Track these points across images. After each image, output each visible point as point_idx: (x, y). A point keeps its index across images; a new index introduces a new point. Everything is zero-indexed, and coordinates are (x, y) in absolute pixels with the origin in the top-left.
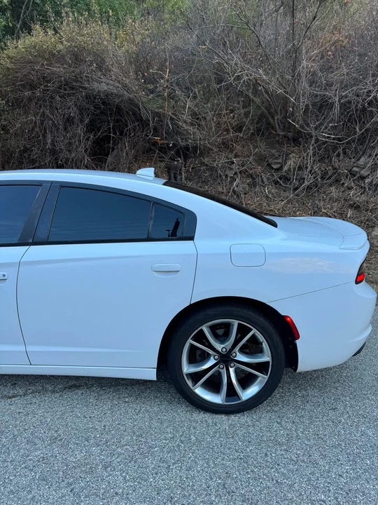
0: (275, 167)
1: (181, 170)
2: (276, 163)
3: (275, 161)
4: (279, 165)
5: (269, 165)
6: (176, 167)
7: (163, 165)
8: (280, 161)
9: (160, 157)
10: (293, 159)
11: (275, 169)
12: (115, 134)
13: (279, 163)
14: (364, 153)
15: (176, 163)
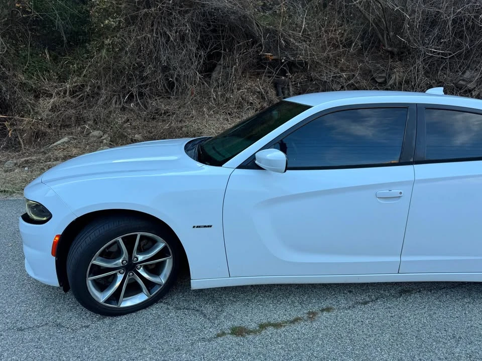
0: (380, 80)
1: (288, 85)
2: (380, 77)
3: (380, 75)
4: (383, 79)
5: (373, 79)
6: (284, 82)
7: (271, 80)
8: (384, 75)
9: (269, 72)
10: (398, 74)
11: (379, 83)
12: (225, 50)
13: (383, 77)
14: (468, 67)
15: (283, 78)
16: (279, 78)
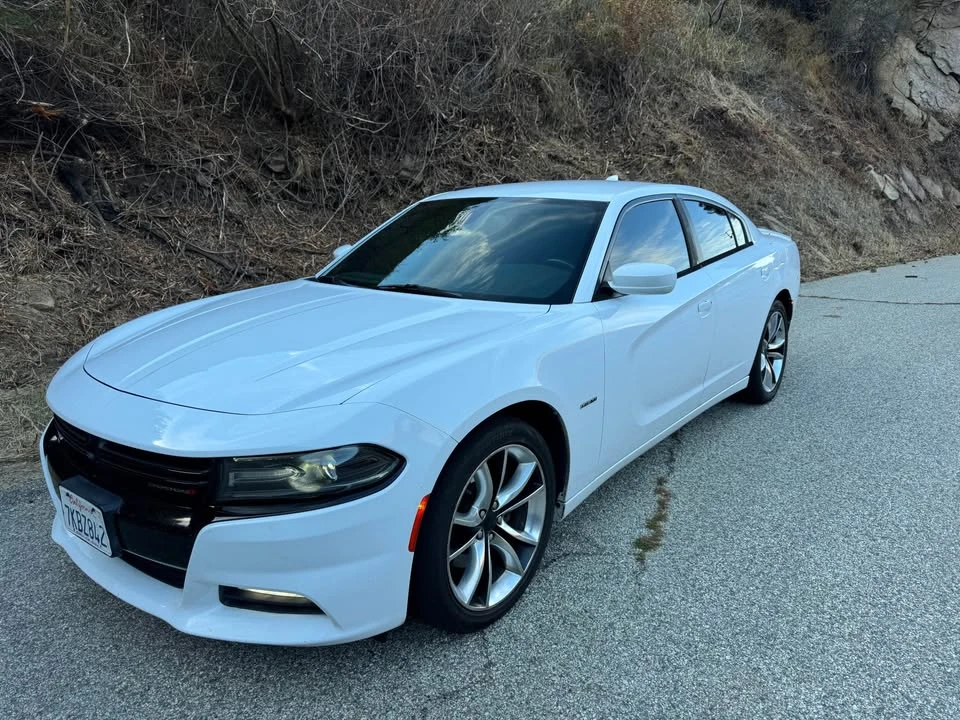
2: (277, 163)
3: (275, 158)
4: (283, 166)
5: (265, 166)
7: (54, 164)
8: (282, 158)
10: (305, 157)
11: (276, 173)
13: (282, 162)
15: (81, 160)
16: (72, 160)
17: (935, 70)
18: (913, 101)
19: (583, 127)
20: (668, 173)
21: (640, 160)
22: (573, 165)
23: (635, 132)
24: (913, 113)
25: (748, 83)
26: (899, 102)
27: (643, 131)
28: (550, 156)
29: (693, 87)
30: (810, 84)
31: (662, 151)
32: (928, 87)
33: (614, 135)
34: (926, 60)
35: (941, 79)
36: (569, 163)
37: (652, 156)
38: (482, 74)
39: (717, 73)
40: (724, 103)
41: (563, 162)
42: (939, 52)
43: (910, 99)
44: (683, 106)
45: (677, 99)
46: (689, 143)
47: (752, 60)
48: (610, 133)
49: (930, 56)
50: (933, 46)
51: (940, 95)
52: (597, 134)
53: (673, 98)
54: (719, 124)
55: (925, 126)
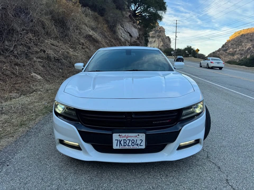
17: (125, 31)
18: (122, 37)
19: (58, 37)
20: (83, 50)
21: (75, 46)
22: (58, 47)
23: (72, 39)
24: (123, 40)
25: (93, 29)
26: (120, 37)
27: (74, 39)
28: (51, 44)
29: (82, 29)
30: (105, 31)
31: (80, 45)
32: (124, 34)
33: (67, 39)
34: (123, 28)
35: (126, 33)
36: (57, 46)
37: (78, 46)
38: (29, 18)
39: (86, 26)
40: (91, 34)
41: (55, 46)
42: (125, 27)
43: (121, 36)
44: (81, 34)
45: (80, 32)
46: (86, 43)
47: (93, 24)
48: (65, 39)
49: (123, 27)
50: (124, 26)
51: (126, 36)
52: (62, 39)
53: (78, 31)
54: (91, 39)
55: (125, 43)
